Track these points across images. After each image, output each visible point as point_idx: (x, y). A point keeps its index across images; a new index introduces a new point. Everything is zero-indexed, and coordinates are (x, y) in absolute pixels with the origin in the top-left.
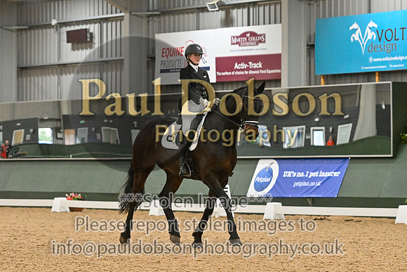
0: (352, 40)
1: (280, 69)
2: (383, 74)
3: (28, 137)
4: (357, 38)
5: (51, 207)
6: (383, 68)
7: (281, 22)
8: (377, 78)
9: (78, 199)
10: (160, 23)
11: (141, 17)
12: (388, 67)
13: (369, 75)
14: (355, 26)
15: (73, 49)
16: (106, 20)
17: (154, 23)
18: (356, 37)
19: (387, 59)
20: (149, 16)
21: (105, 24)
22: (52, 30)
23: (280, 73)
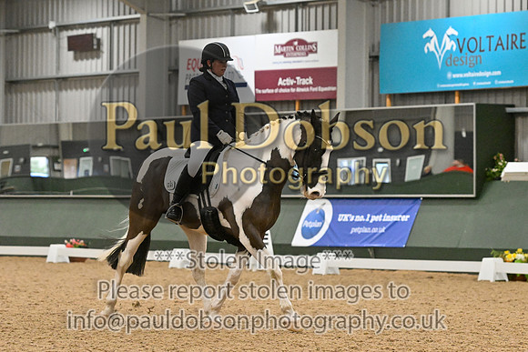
0: (426, 51)
1: (335, 85)
2: (465, 94)
3: (18, 168)
4: (432, 49)
5: (46, 256)
6: (465, 86)
7: (337, 28)
8: (457, 98)
9: (80, 247)
10: (185, 27)
11: (162, 19)
12: (471, 85)
13: (447, 95)
14: (430, 33)
15: (76, 59)
16: (117, 23)
17: (178, 28)
18: (431, 46)
19: (469, 75)
20: (171, 18)
21: (115, 29)
22: (50, 34)
23: (335, 92)
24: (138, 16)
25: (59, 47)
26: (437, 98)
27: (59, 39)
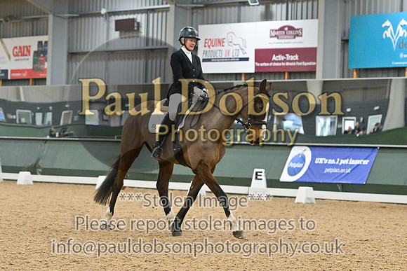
0: (384, 37)
1: (315, 61)
3: (76, 118)
4: (389, 35)
5: (95, 185)
7: (317, 18)
10: (203, 14)
11: (186, 9)
13: (399, 70)
14: (387, 23)
15: (122, 37)
16: (153, 10)
17: (198, 15)
18: (388, 33)
20: (193, 8)
21: (151, 15)
22: (102, 18)
23: (315, 66)
24: (168, 6)
25: (108, 29)
26: (391, 73)
27: (108, 22)
